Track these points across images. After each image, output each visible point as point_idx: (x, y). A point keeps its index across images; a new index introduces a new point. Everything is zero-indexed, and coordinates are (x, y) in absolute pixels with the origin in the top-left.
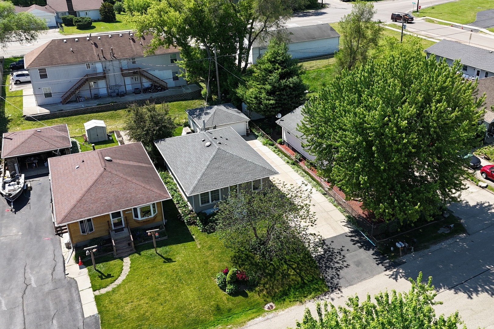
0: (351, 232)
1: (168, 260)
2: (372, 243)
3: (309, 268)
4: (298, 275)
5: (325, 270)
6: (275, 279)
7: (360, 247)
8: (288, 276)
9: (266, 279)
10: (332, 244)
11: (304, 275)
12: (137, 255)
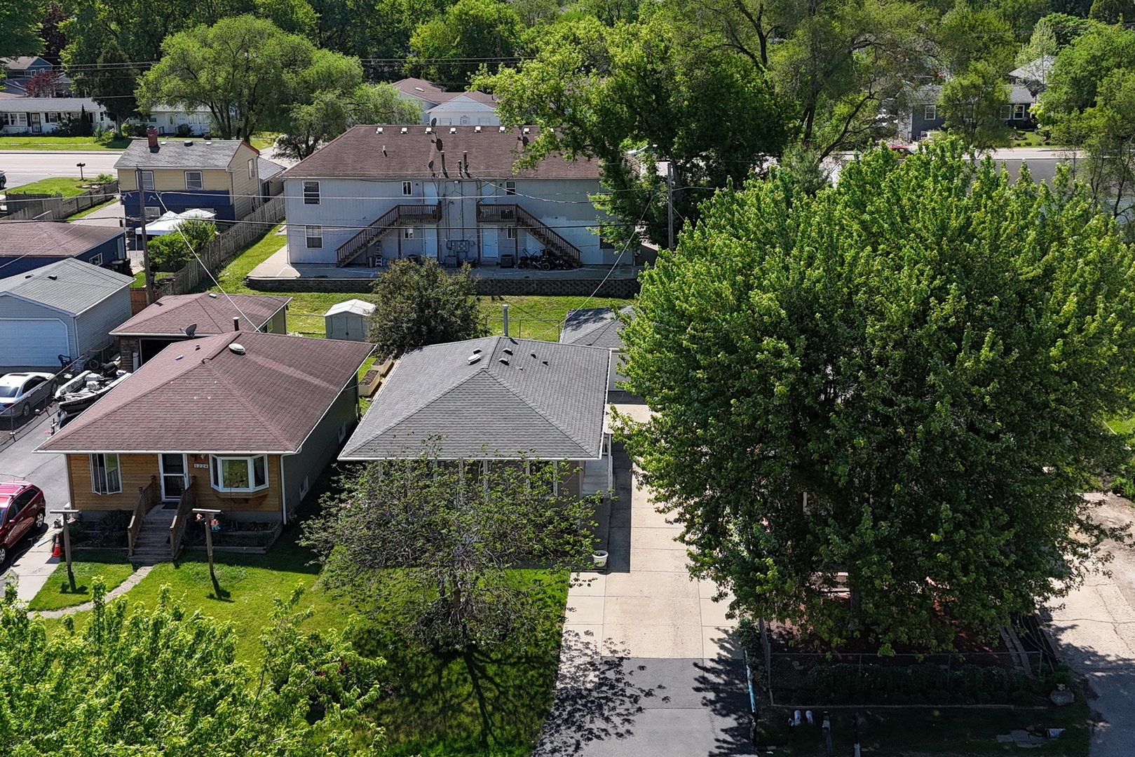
0: (720, 660)
1: (222, 595)
2: (752, 701)
3: (523, 710)
4: (481, 720)
5: (559, 726)
6: (417, 709)
7: (707, 703)
8: (454, 712)
9: (397, 704)
10: (637, 672)
11: (498, 724)
12: (171, 566)
